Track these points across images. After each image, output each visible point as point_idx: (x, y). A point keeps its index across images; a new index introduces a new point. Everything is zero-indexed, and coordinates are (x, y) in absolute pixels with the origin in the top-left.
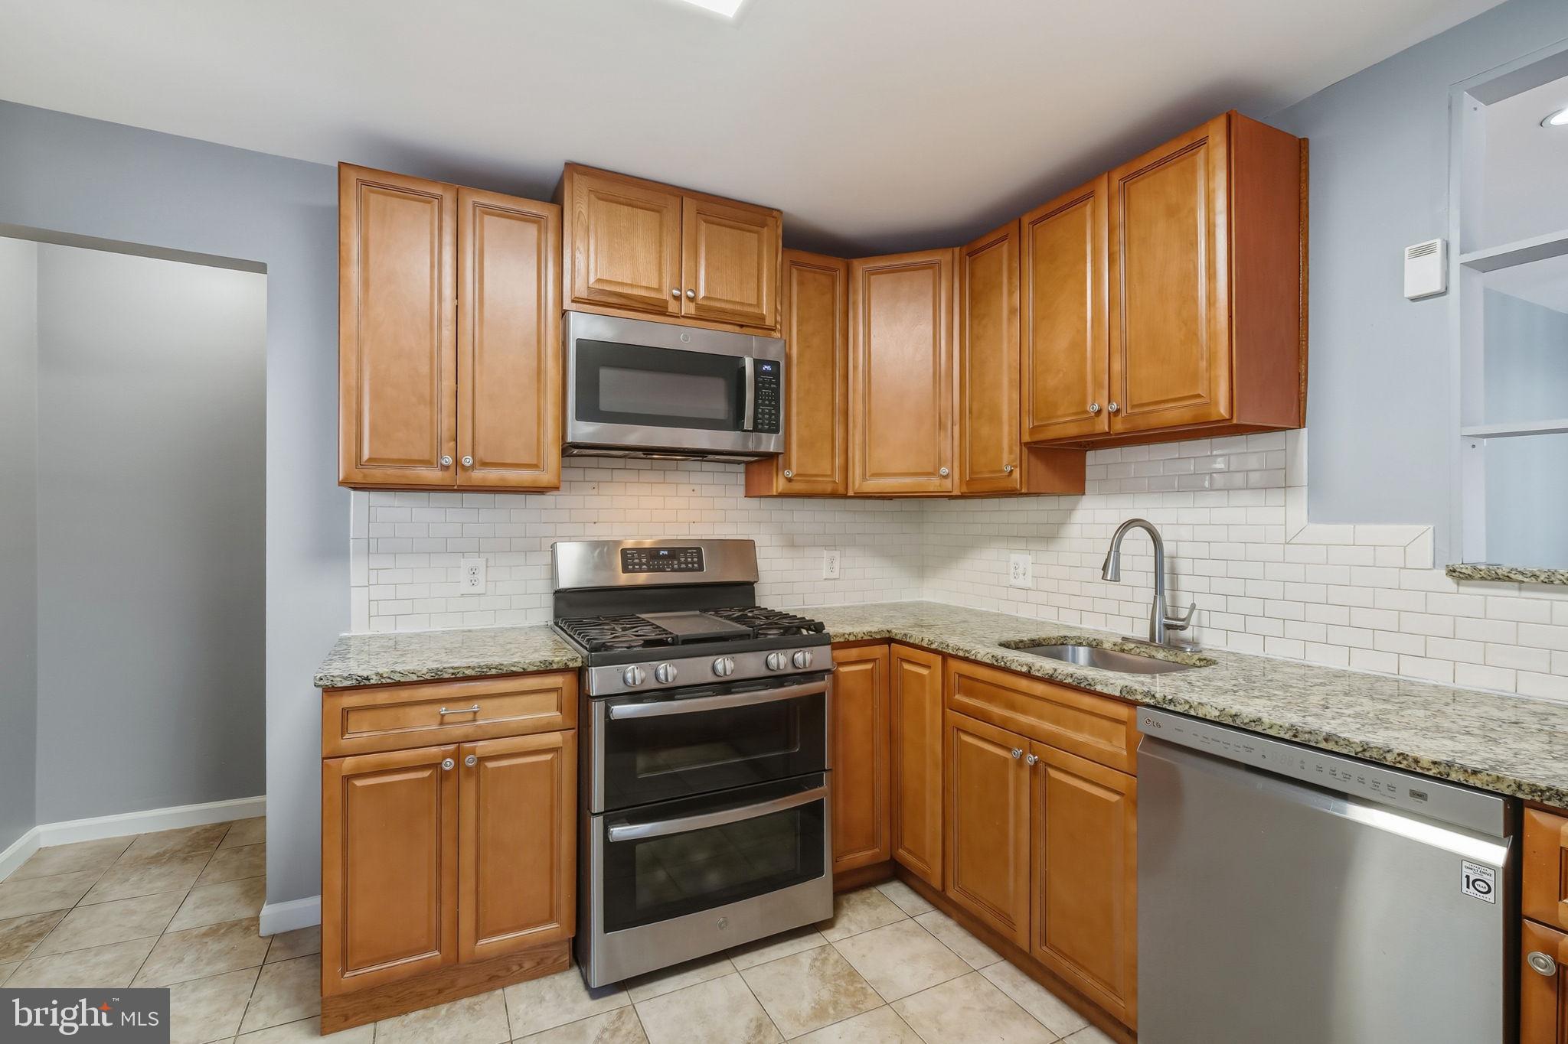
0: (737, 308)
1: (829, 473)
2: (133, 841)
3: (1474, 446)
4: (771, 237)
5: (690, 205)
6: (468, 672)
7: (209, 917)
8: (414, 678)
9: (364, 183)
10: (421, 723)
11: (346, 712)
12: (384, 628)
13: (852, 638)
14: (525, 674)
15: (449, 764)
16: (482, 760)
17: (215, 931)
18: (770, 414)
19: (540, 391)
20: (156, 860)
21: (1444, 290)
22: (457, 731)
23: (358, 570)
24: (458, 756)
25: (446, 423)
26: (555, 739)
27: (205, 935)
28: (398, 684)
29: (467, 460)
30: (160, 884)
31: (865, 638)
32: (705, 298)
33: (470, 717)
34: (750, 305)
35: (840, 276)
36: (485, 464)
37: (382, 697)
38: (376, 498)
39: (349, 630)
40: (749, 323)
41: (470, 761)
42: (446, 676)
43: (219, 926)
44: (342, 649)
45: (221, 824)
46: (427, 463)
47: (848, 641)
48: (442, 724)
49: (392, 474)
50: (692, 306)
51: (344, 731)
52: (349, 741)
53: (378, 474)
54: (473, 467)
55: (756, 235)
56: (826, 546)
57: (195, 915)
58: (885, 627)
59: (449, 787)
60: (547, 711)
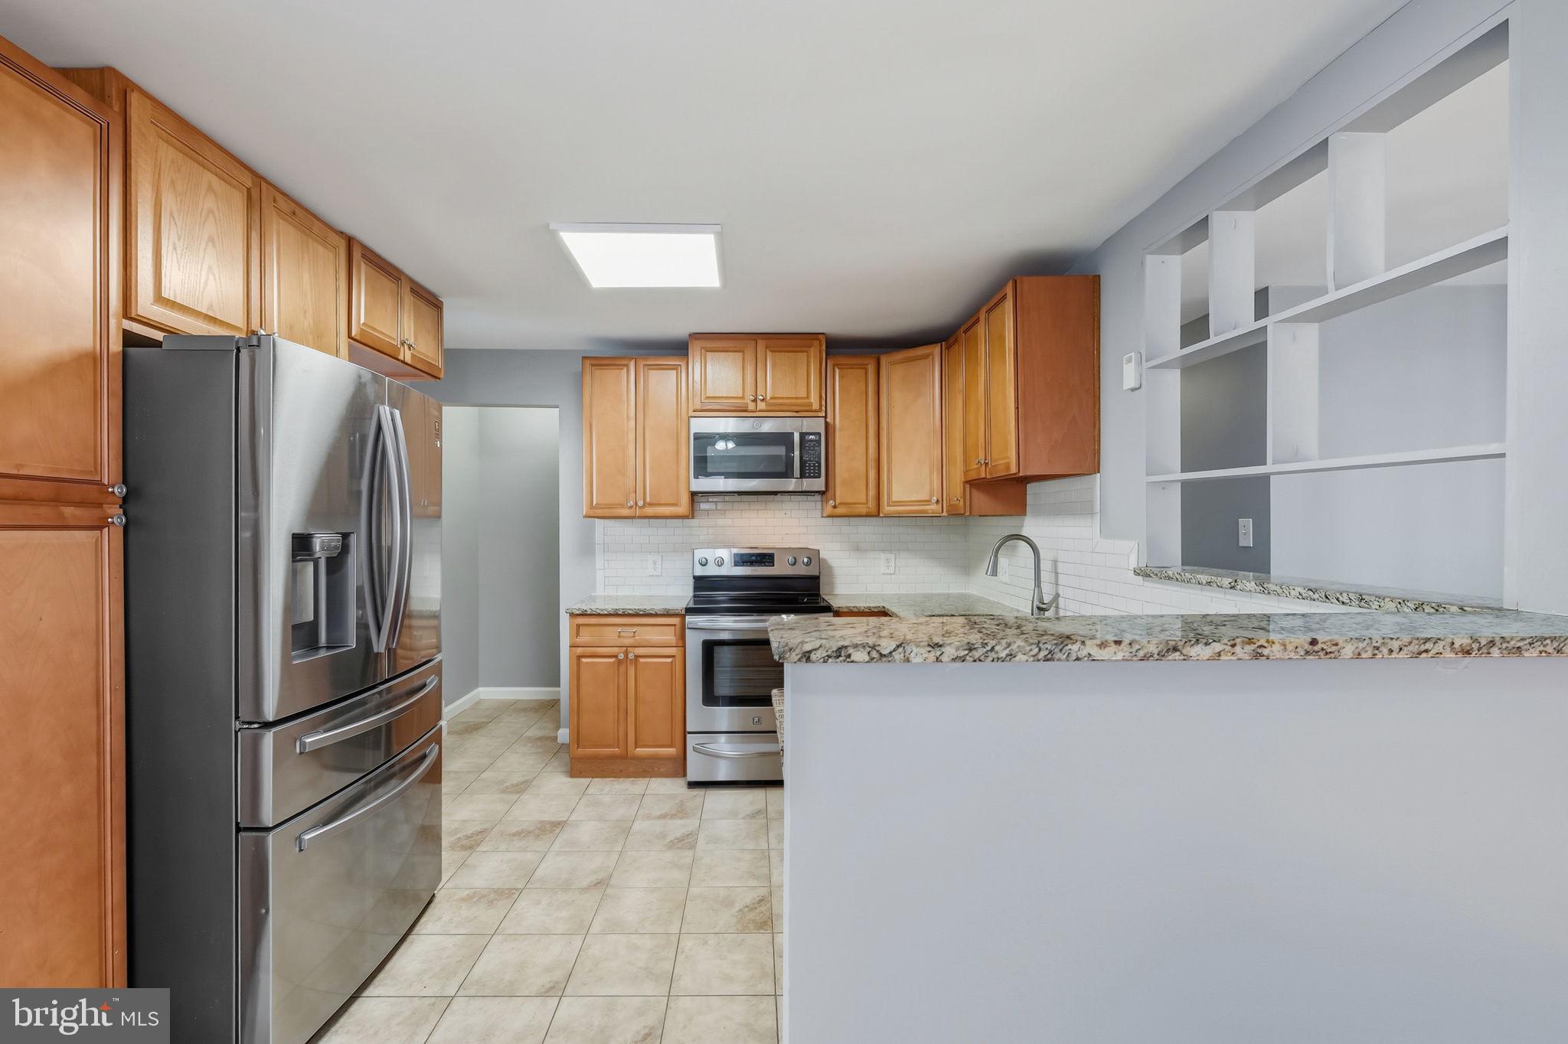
0: (794, 401)
1: (864, 501)
2: (516, 702)
3: (1164, 488)
4: (816, 352)
5: (761, 344)
6: (630, 612)
7: (540, 733)
8: (606, 613)
9: (592, 365)
10: (610, 635)
11: (578, 626)
12: (611, 592)
13: (855, 610)
14: (656, 615)
15: (621, 656)
16: (637, 657)
17: (540, 739)
18: (814, 466)
19: (678, 462)
20: (524, 710)
21: (1138, 386)
22: (627, 642)
23: (599, 562)
24: (626, 654)
25: (631, 483)
26: (673, 651)
27: (537, 739)
28: (599, 615)
29: (641, 503)
30: (524, 719)
31: (866, 610)
32: (771, 398)
33: (632, 634)
34: (802, 398)
35: (871, 369)
36: (651, 505)
37: (593, 620)
38: (607, 522)
39: (595, 592)
40: (801, 411)
41: (631, 656)
42: (620, 613)
43: (543, 737)
44: (593, 599)
45: (554, 700)
46: (622, 506)
47: (853, 612)
48: (619, 637)
49: (606, 512)
50: (763, 404)
51: (578, 634)
52: (579, 640)
53: (600, 512)
54: (644, 506)
55: (805, 354)
56: (883, 551)
57: (534, 732)
58: (881, 605)
59: (622, 669)
60: (669, 636)
